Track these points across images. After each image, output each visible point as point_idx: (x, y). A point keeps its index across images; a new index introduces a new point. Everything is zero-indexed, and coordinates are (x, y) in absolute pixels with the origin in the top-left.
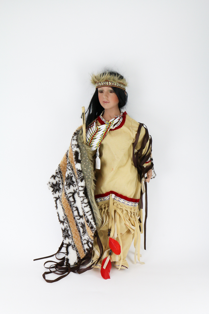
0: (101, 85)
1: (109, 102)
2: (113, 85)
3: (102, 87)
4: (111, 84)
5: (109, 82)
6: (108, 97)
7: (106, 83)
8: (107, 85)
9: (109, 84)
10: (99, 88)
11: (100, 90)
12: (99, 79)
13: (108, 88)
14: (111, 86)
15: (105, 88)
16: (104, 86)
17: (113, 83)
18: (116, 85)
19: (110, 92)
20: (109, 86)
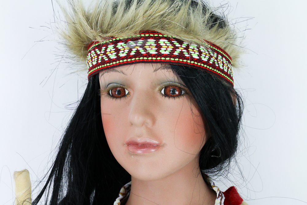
0: (119, 58)
2: (181, 55)
3: (124, 69)
4: (171, 48)
5: (161, 42)
6: (154, 121)
7: (143, 46)
9: (162, 51)
10: (104, 75)
11: (113, 83)
12: (105, 27)
13: (156, 70)
14: (170, 60)
15: (140, 73)
16: (132, 63)
17: (181, 47)
18: (198, 54)
19: (163, 92)
20: (163, 58)
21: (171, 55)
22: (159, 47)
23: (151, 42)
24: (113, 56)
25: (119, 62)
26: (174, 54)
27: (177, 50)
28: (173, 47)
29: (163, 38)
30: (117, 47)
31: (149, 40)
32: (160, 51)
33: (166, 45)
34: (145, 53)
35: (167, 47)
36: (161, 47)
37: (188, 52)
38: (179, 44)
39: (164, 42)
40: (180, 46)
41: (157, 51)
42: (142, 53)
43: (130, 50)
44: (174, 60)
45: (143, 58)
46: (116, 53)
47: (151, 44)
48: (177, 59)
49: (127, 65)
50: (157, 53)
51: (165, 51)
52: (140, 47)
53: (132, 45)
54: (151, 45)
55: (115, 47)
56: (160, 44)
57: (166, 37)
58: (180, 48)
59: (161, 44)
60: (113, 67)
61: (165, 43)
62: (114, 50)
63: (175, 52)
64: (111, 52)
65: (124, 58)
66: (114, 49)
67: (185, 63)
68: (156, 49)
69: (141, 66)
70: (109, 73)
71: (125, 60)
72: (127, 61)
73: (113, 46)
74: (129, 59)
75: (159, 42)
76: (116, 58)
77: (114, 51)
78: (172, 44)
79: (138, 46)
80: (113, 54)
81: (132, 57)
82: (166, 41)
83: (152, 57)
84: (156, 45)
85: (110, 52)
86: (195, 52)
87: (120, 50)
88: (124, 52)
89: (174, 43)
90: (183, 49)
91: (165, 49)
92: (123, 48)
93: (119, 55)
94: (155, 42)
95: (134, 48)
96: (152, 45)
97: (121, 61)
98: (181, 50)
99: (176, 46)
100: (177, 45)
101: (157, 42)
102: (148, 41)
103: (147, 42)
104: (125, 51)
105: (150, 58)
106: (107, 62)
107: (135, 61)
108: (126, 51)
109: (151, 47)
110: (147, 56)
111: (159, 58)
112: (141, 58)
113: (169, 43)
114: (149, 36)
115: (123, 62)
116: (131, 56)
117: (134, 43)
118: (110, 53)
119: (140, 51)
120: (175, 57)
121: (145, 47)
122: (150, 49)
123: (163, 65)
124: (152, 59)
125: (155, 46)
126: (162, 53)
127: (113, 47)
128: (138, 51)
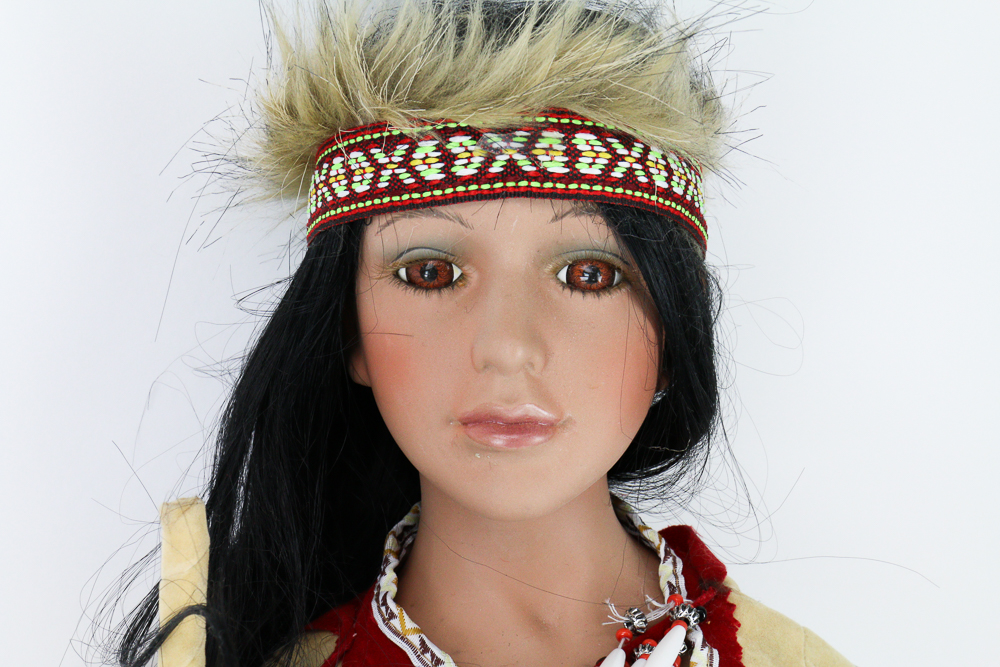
0: (452, 180)
1: (548, 428)
2: (629, 179)
3: (466, 210)
4: (604, 158)
5: (581, 140)
7: (527, 150)
8: (543, 175)
9: (583, 167)
10: (397, 223)
11: (422, 248)
12: (426, 91)
13: (556, 218)
14: (603, 191)
15: (514, 224)
16: (492, 195)
17: (629, 155)
18: (666, 175)
19: (563, 275)
20: (585, 187)
21: (605, 178)
22: (573, 154)
23: (552, 138)
24: (433, 174)
25: (455, 192)
26: (613, 174)
27: (619, 164)
28: (609, 156)
29: (584, 129)
30: (448, 146)
31: (545, 134)
32: (577, 166)
33: (592, 150)
34: (534, 169)
35: (594, 155)
36: (579, 154)
37: (646, 169)
38: (626, 148)
39: (587, 141)
40: (626, 152)
41: (567, 165)
42: (524, 168)
43: (489, 160)
44: (613, 193)
45: (529, 183)
46: (441, 165)
47: (551, 145)
48: (619, 190)
49: (478, 200)
50: (567, 170)
51: (590, 165)
52: (520, 151)
53: (495, 146)
54: (551, 148)
55: (439, 148)
56: (576, 145)
57: (589, 127)
58: (626, 159)
59: (578, 147)
60: (432, 205)
61: (590, 143)
62: (437, 157)
63: (616, 169)
64: (427, 161)
65: (469, 180)
66: (439, 154)
67: (637, 200)
68: (566, 159)
69: (518, 205)
70: (413, 220)
71: (473, 187)
72: (479, 189)
73: (436, 146)
74: (486, 183)
75: (574, 141)
76: (441, 180)
77: (437, 160)
78: (608, 146)
79: (511, 148)
80: (432, 166)
81: (494, 178)
82: (592, 138)
83: (555, 182)
84: (564, 148)
85: (423, 159)
86: (659, 170)
87: (455, 157)
88: (470, 163)
89: (613, 146)
90: (634, 160)
91: (591, 161)
92: (467, 151)
93: (453, 170)
94: (564, 138)
95: (502, 154)
96: (555, 147)
97: (461, 189)
98: (628, 165)
99: (618, 152)
100: (621, 150)
101: (567, 141)
102: (543, 137)
103: (540, 140)
104: (472, 160)
105: (548, 185)
106: (410, 189)
107: (505, 190)
108: (477, 161)
109: (551, 153)
110: (540, 179)
111: (574, 186)
112: (524, 183)
113: (600, 144)
114: (547, 122)
115: (467, 191)
116: (491, 176)
117: (500, 139)
118: (425, 164)
119: (519, 164)
120: (615, 183)
121: (535, 152)
122: (549, 158)
123: (580, 204)
124: (554, 188)
125: (563, 151)
126: (582, 171)
127: (435, 148)
128: (511, 163)
